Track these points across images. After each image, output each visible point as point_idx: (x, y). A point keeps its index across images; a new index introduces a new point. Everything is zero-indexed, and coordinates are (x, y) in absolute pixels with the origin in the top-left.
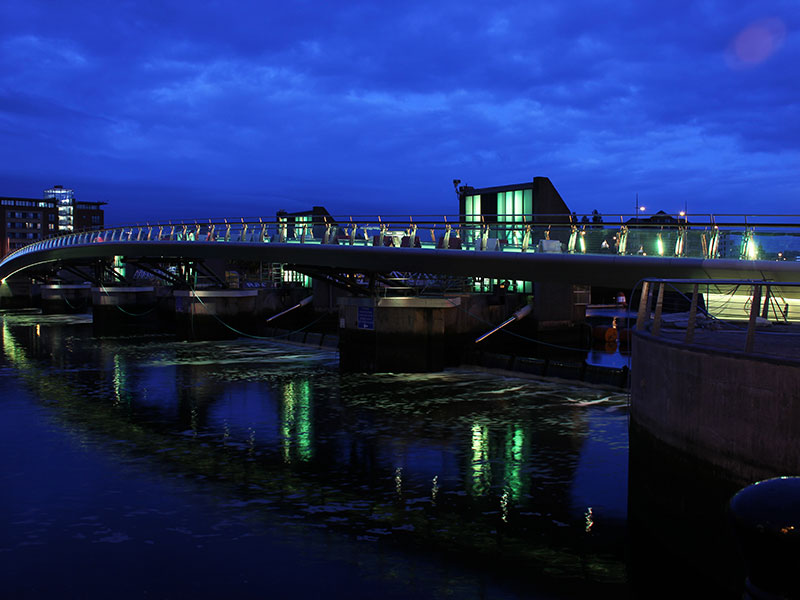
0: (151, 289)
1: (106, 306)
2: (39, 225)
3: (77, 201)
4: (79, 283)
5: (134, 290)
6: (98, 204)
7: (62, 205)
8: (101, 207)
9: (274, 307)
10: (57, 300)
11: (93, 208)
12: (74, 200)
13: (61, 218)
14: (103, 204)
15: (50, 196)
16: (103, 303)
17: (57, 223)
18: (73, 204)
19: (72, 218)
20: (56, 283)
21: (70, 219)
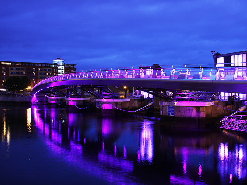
0: (89, 99)
1: (71, 106)
2: (51, 74)
3: (65, 64)
4: (62, 96)
5: (82, 99)
6: (74, 65)
7: (59, 66)
8: (75, 66)
9: (137, 106)
10: (53, 103)
11: (72, 66)
12: (64, 64)
13: (59, 71)
14: (75, 65)
15: (55, 62)
16: (69, 104)
17: (57, 73)
18: (64, 65)
19: (63, 71)
20: (53, 96)
21: (62, 71)
